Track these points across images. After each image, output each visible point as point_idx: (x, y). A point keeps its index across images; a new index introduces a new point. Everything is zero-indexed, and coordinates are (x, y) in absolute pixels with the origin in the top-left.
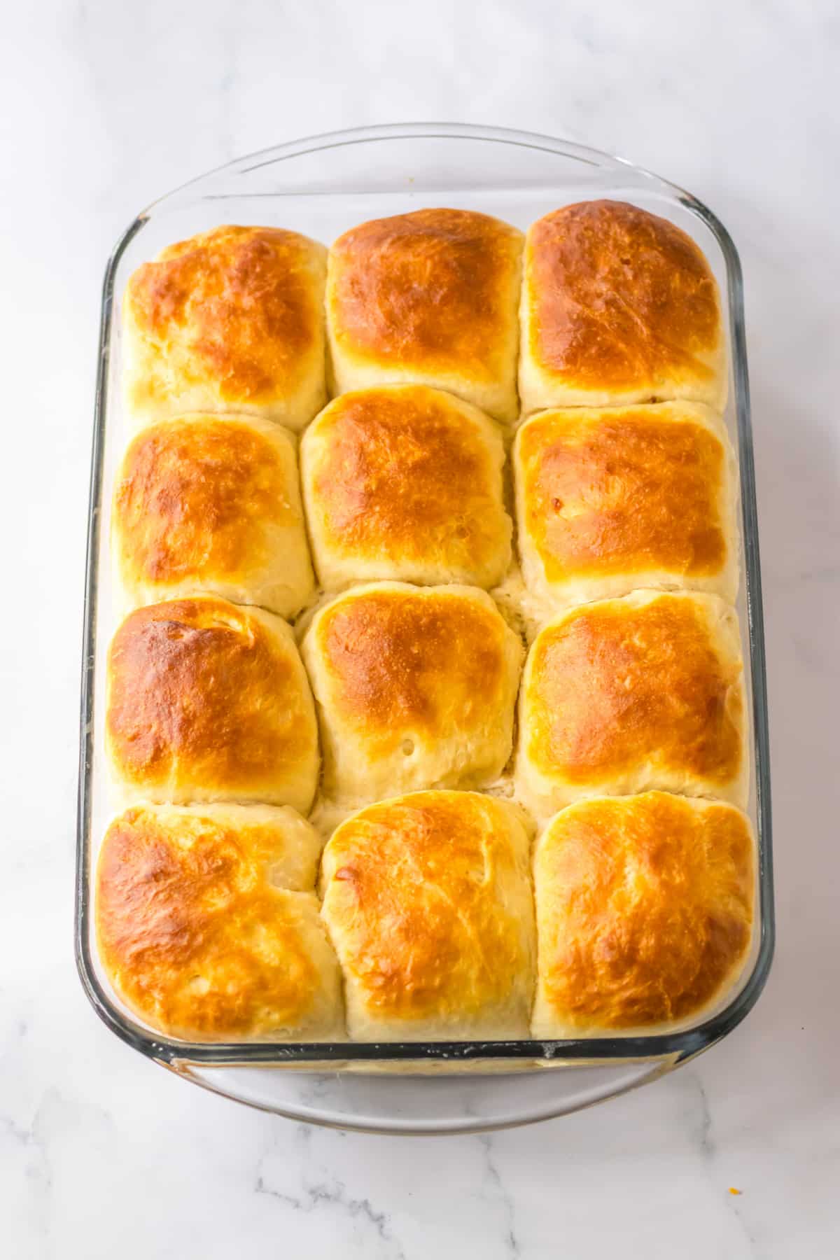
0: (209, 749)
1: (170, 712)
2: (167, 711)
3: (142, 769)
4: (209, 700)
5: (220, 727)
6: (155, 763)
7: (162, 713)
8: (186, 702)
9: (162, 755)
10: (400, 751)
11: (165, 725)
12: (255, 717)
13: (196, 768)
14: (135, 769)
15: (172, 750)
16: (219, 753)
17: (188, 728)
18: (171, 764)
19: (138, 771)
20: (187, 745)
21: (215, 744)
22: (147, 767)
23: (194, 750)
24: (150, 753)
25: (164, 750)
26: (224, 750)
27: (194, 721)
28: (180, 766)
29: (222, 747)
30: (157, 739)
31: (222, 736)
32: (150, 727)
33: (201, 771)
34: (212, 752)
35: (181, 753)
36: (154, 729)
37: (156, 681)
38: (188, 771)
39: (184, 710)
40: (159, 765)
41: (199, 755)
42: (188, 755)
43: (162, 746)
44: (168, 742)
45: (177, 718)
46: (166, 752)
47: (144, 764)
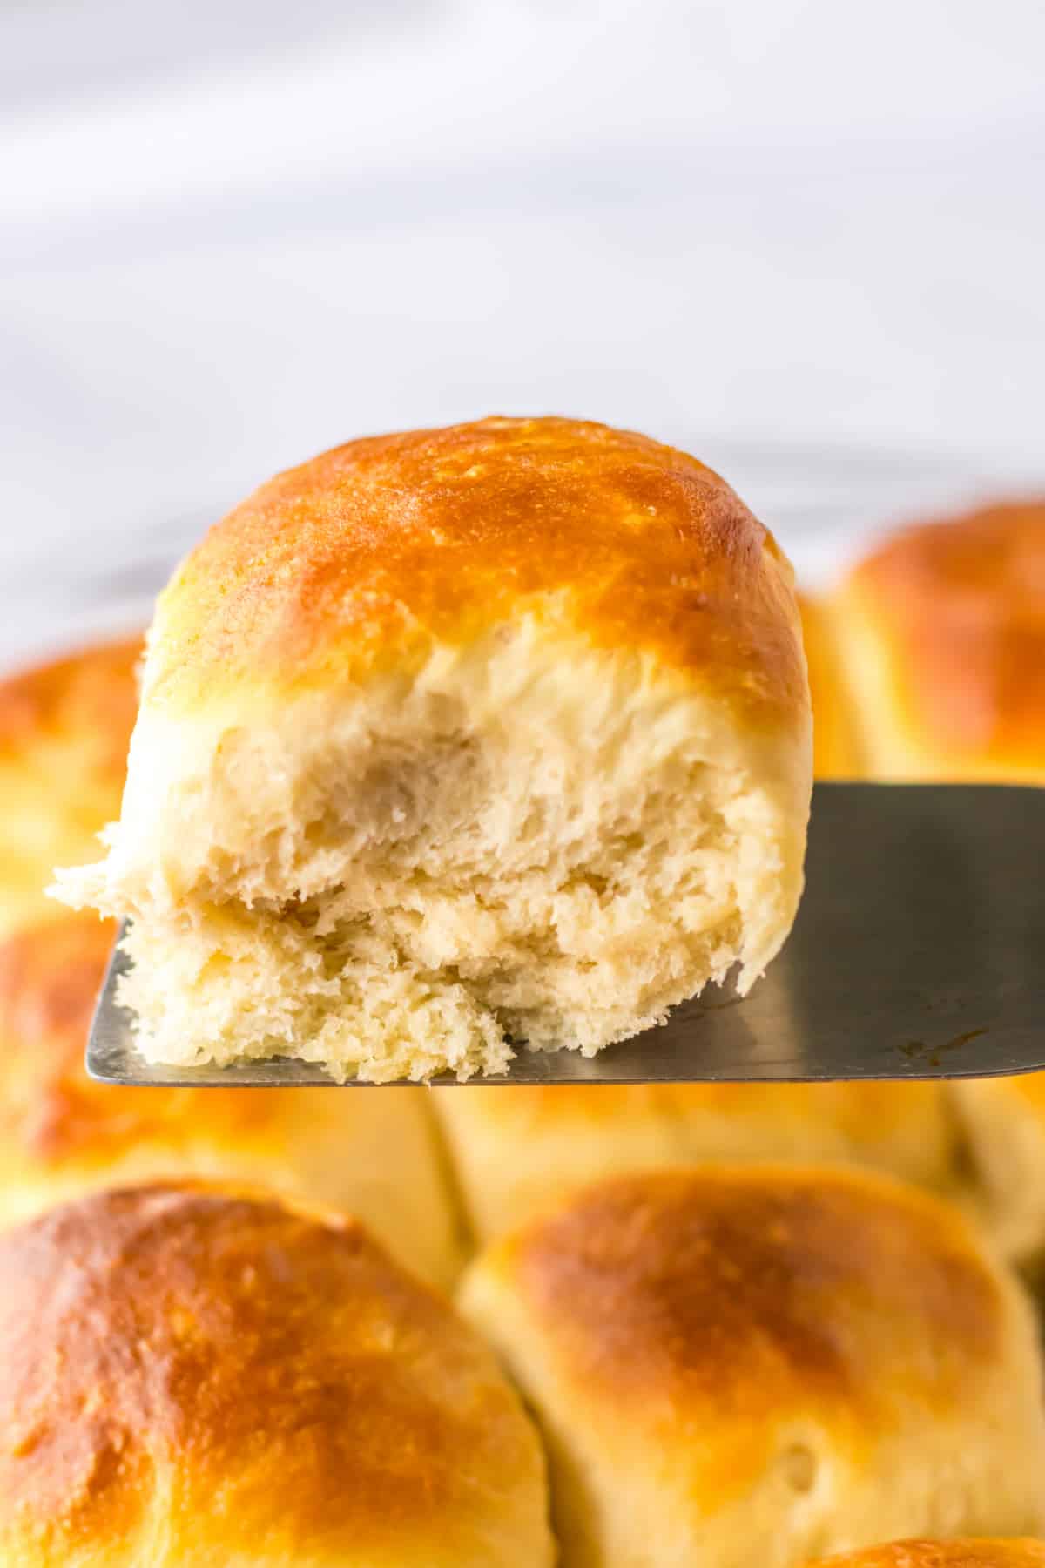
0: (261, 1434)
1: (137, 1356)
2: (126, 1353)
3: (61, 1519)
4: (244, 1315)
5: (288, 1378)
6: (101, 1496)
7: (113, 1359)
8: (180, 1324)
9: (121, 1469)
10: (778, 1481)
11: (125, 1385)
12: (382, 1366)
13: (223, 1497)
14: (40, 1530)
15: (150, 1451)
16: (291, 1449)
17: (195, 1382)
18: (148, 1494)
19: (50, 1532)
20: (197, 1427)
21: (279, 1419)
22: (75, 1513)
23: (218, 1440)
24: (85, 1466)
25: (126, 1455)
26: (305, 1434)
27: (210, 1366)
28: (177, 1491)
29: (298, 1426)
30: (103, 1427)
31: (295, 1401)
32: (80, 1402)
33: (242, 1500)
34: (270, 1441)
35: (179, 1452)
36: (90, 1408)
37: (90, 1292)
38: (203, 1502)
39: (176, 1343)
40: (111, 1500)
41: (232, 1454)
42: (198, 1457)
43: (118, 1444)
44: (136, 1432)
45: (160, 1368)
46: (133, 1460)
47: (66, 1508)
